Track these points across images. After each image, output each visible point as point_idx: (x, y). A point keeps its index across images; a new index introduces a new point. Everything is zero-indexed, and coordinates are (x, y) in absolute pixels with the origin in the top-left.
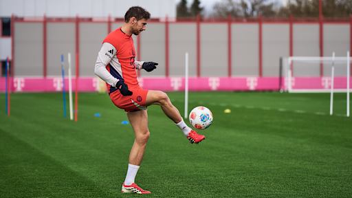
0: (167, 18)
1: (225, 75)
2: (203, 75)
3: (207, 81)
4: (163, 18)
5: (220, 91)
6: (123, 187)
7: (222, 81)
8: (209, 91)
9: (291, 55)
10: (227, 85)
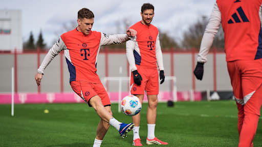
0: (15, 50)
1: (59, 92)
2: (42, 92)
3: (45, 96)
4: (13, 50)
5: (55, 103)
6: (147, 140)
7: (56, 95)
8: (47, 103)
9: (107, 75)
10: (60, 99)
